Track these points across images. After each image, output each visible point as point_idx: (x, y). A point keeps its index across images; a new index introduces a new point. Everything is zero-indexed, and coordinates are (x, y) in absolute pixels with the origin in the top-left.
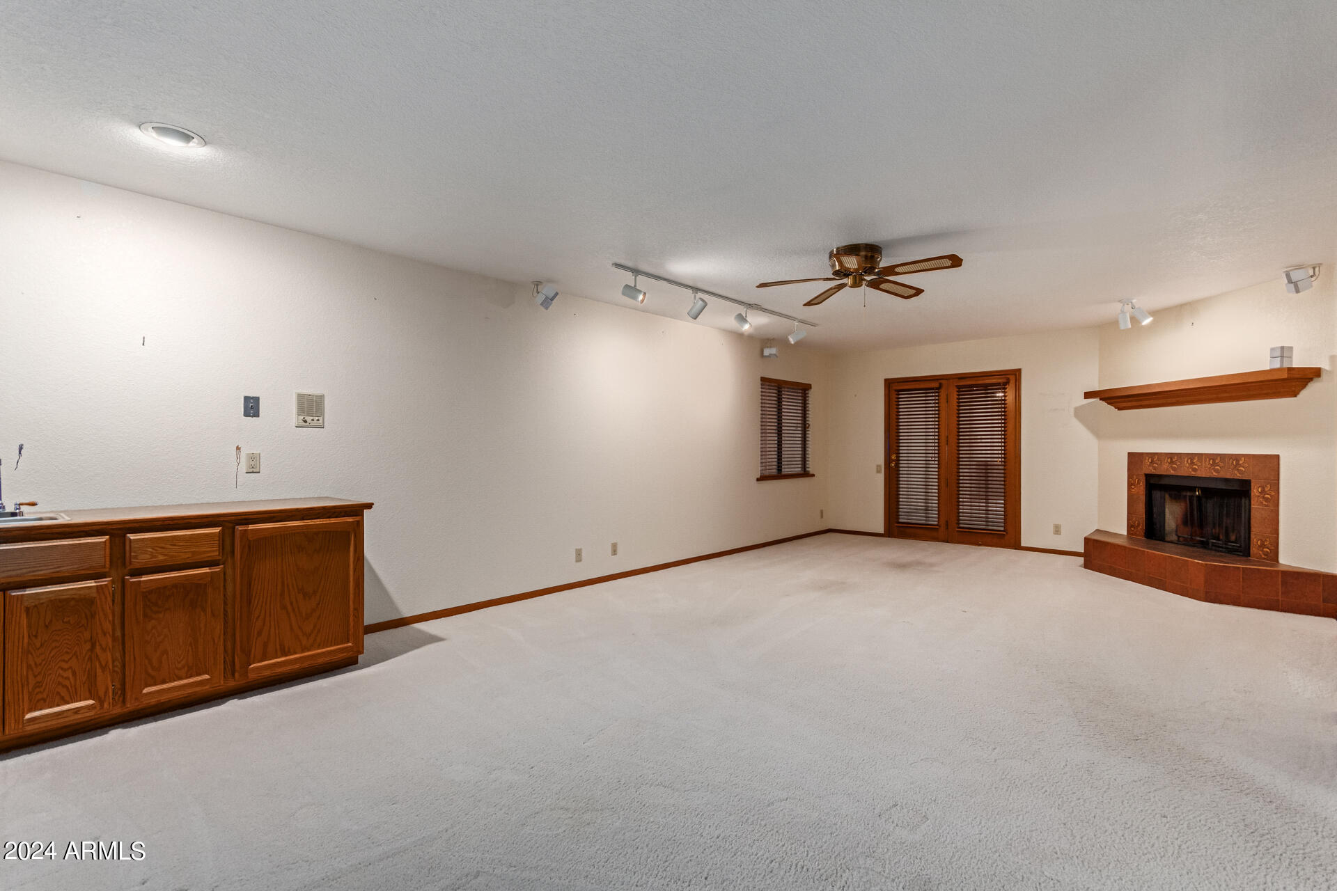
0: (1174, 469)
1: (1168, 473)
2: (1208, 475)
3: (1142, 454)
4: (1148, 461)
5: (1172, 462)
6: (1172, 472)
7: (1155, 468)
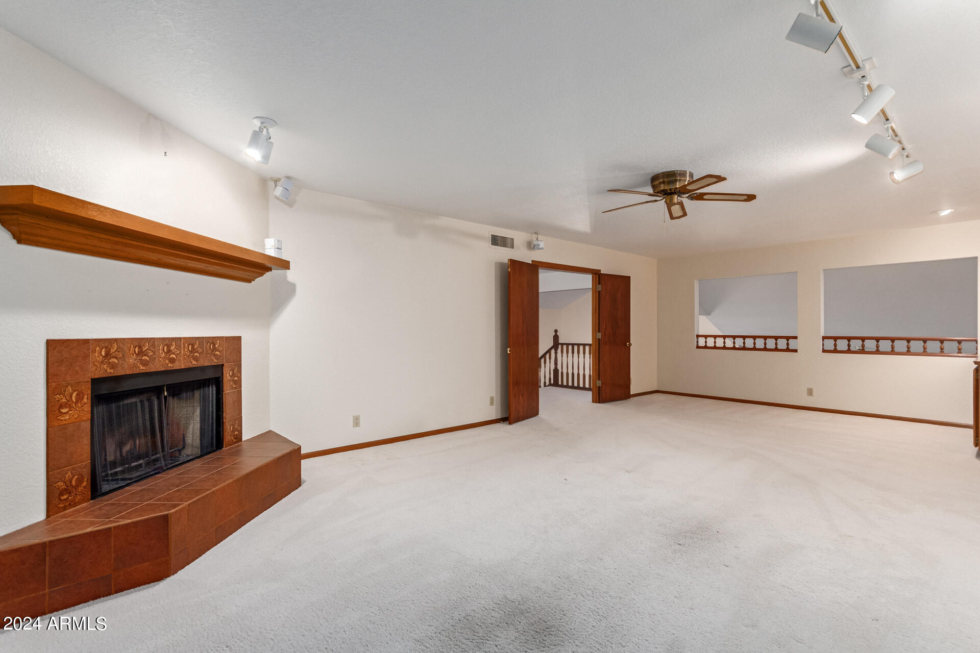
0: (145, 363)
1: (135, 371)
2: (189, 365)
3: (85, 343)
4: (98, 355)
5: (141, 353)
6: (142, 368)
7: (113, 366)
